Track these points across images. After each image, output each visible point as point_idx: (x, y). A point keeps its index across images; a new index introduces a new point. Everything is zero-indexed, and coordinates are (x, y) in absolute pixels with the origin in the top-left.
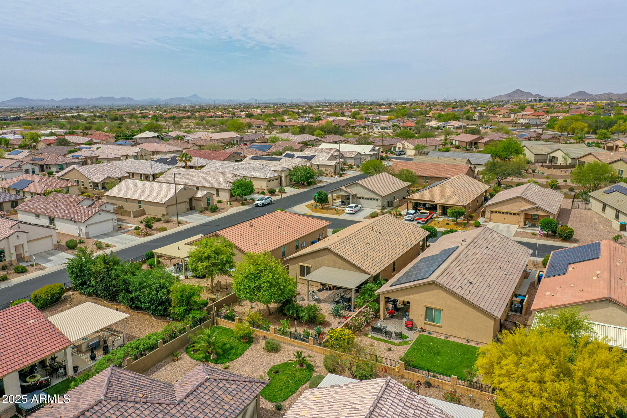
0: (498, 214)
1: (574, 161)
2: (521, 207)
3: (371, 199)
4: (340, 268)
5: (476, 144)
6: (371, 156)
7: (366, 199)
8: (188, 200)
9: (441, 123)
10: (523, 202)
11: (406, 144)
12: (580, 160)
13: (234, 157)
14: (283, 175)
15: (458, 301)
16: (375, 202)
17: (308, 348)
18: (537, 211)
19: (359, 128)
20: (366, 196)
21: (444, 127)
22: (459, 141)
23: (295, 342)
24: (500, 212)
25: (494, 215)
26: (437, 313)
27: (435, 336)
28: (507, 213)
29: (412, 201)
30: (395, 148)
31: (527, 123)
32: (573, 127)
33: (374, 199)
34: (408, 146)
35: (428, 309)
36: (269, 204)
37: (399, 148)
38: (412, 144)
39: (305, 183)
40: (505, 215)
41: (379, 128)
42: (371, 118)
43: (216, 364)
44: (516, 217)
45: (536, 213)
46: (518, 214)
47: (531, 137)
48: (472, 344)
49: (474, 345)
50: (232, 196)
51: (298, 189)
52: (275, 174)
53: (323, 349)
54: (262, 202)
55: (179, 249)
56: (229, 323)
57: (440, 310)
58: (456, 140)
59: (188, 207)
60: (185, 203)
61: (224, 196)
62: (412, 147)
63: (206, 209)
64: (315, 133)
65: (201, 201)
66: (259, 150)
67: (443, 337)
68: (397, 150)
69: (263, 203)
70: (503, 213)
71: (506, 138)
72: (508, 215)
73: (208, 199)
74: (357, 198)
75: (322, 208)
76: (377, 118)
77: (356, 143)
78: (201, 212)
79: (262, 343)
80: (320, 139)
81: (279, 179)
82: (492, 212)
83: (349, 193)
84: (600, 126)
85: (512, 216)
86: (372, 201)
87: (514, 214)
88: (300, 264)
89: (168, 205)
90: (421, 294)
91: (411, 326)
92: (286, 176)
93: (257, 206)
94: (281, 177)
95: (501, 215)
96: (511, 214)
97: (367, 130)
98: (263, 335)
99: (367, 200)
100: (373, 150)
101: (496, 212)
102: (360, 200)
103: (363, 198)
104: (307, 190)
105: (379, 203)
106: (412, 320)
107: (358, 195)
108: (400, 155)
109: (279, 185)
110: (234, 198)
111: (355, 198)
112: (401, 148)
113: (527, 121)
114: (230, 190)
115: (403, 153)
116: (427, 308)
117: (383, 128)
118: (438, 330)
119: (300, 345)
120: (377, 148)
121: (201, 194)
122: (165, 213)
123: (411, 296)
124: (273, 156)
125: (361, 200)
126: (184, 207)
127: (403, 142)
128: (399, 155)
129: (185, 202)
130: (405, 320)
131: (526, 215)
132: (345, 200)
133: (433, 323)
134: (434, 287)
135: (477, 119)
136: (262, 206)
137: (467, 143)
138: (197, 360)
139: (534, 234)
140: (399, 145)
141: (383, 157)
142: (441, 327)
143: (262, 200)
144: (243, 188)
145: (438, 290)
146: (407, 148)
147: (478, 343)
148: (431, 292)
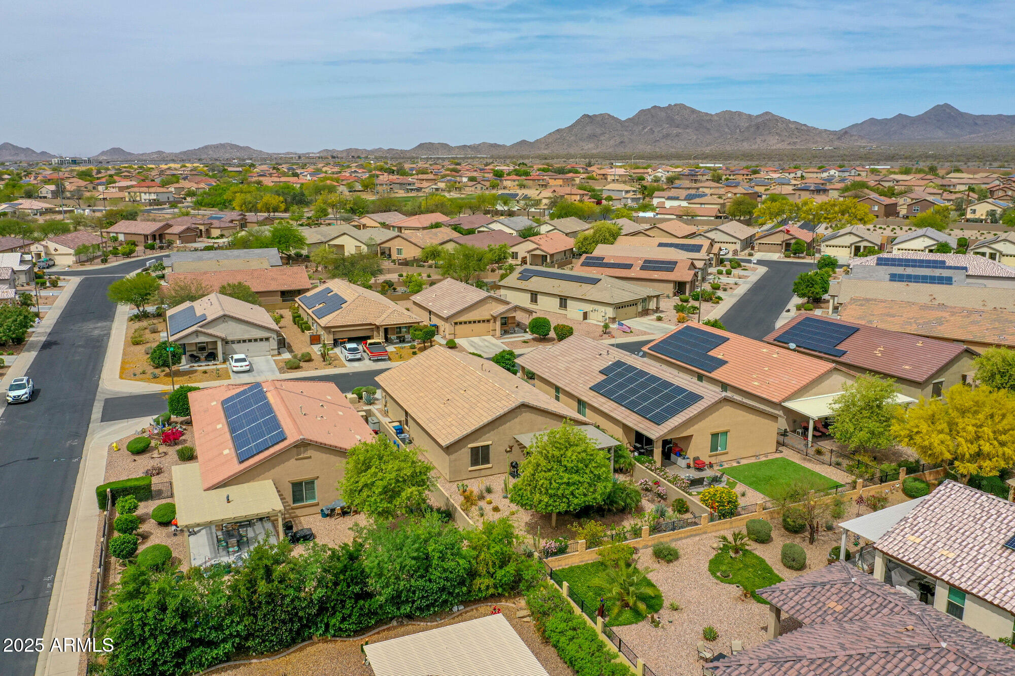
0: (463, 326)
2: (492, 310)
3: (256, 340)
5: (161, 236)
7: (244, 341)
9: (5, 206)
11: (52, 246)
15: (745, 413)
16: (264, 343)
18: (515, 311)
20: (246, 337)
22: (125, 234)
24: (465, 323)
25: (458, 327)
26: (723, 438)
28: (474, 322)
29: (333, 330)
33: (261, 340)
34: (56, 250)
35: (715, 436)
38: (64, 244)
40: (472, 325)
44: (486, 324)
45: (515, 314)
46: (488, 321)
47: (233, 220)
48: (763, 459)
49: (764, 459)
51: (13, 354)
55: (228, 501)
57: (726, 433)
62: (72, 251)
67: (735, 464)
68: (35, 258)
70: (470, 322)
72: (477, 324)
74: (227, 343)
75: (170, 375)
82: (456, 323)
85: (481, 324)
86: (259, 344)
87: (484, 321)
88: (470, 446)
91: (697, 466)
93: (17, 402)
95: (468, 325)
96: (479, 322)
99: (248, 344)
101: (461, 323)
102: (233, 345)
103: (239, 342)
104: (34, 353)
105: (273, 344)
106: (695, 459)
107: (230, 338)
108: (49, 267)
113: (153, 197)
116: (712, 435)
118: (723, 458)
123: (696, 427)
125: (235, 346)
127: (44, 243)
130: (684, 462)
131: (502, 319)
132: (195, 353)
133: (719, 452)
134: (722, 404)
137: (146, 236)
139: (525, 342)
142: (727, 453)
143: (20, 386)
145: (725, 408)
146: (53, 252)
147: (766, 455)
148: (717, 413)
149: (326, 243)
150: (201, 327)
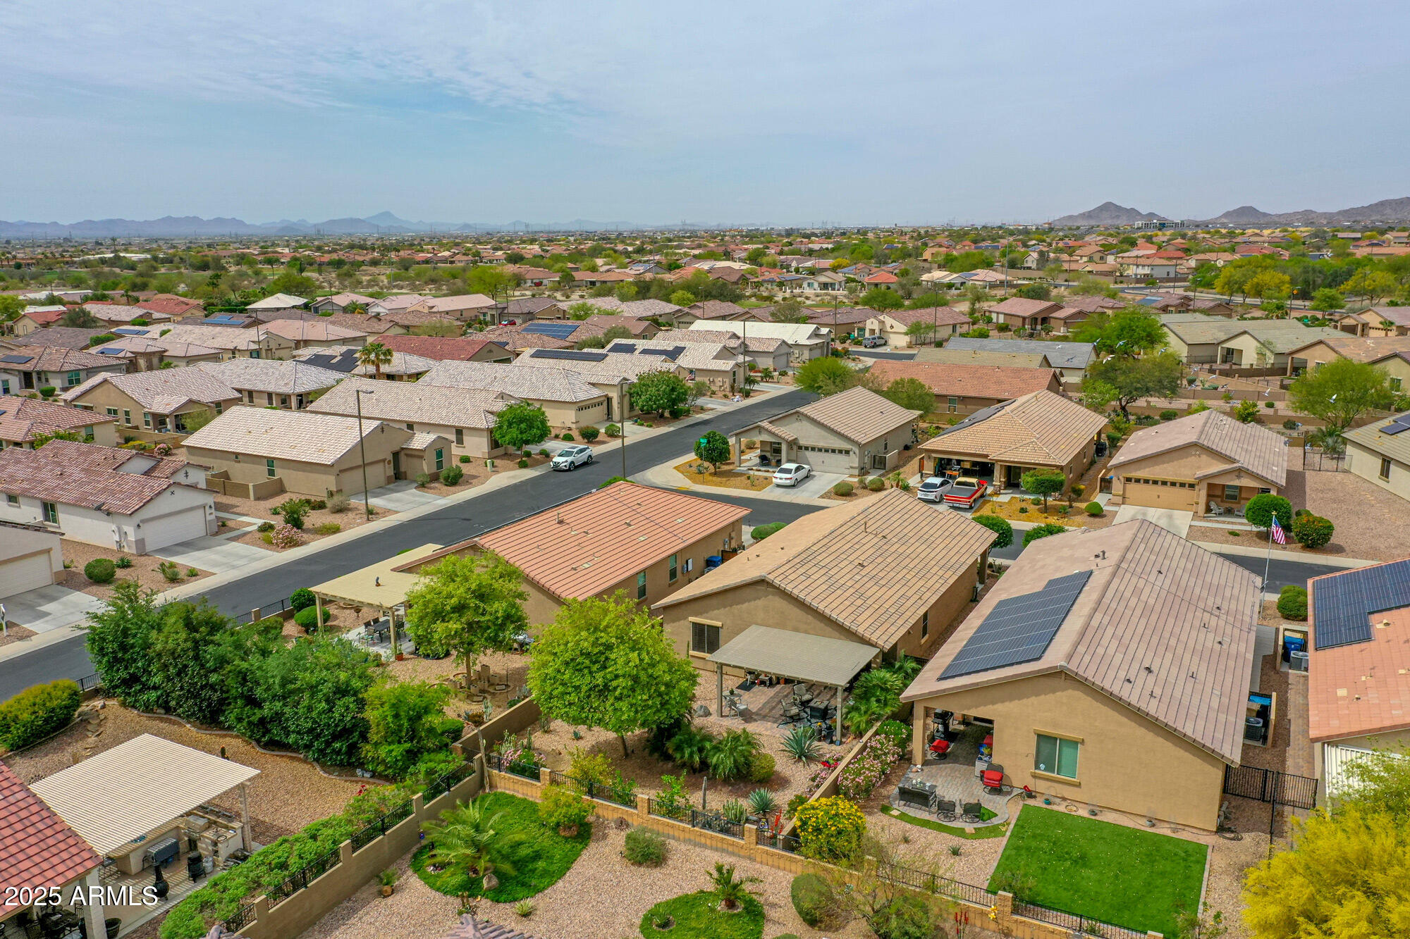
0: (1142, 486)
1: (1281, 360)
2: (1199, 468)
3: (833, 451)
4: (796, 630)
5: (1044, 320)
6: (811, 348)
7: (820, 450)
8: (390, 457)
9: (955, 275)
10: (1204, 457)
11: (888, 320)
12: (1295, 356)
13: (491, 351)
14: (614, 395)
15: (1125, 720)
16: (843, 457)
17: (742, 853)
18: (1239, 477)
19: (769, 287)
20: (821, 444)
21: (962, 284)
22: (1005, 314)
23: (705, 836)
24: (1146, 481)
25: (1131, 487)
26: (1067, 751)
27: (1061, 808)
28: (1164, 483)
29: (934, 455)
30: (862, 330)
31: (1148, 275)
32: (1258, 284)
33: (840, 452)
34: (892, 327)
35: (1044, 739)
36: (585, 464)
37: (873, 331)
38: (902, 321)
39: (667, 414)
40: (1159, 488)
41: (816, 285)
42: (794, 264)
43: (498, 901)
44: (1185, 492)
45: (1236, 483)
46: (1192, 486)
47: (1168, 306)
48: (1164, 830)
49: (1168, 833)
50: (495, 444)
51: (651, 426)
52: (596, 393)
53: (782, 856)
54: (570, 459)
55: (378, 585)
56: (523, 784)
57: (1074, 743)
58: (998, 313)
59: (391, 472)
60: (382, 464)
61: (477, 446)
62: (904, 329)
63: (435, 478)
64: (674, 296)
65: (422, 457)
66: (548, 336)
67: (1083, 812)
68: (867, 335)
69: (572, 462)
70: (1155, 482)
71: (1112, 308)
72: (1168, 488)
73: (439, 454)
74: (800, 448)
75: (715, 474)
76: (809, 264)
77: (770, 318)
78: (422, 486)
79: (617, 840)
80: (686, 310)
81: (605, 404)
82: (1129, 480)
83: (780, 437)
84: (1314, 281)
85: (1177, 489)
86: (836, 456)
87: (1182, 485)
88: (692, 619)
89: (341, 468)
90: (1025, 701)
91: (997, 783)
92: (622, 397)
93: (557, 469)
94: (609, 400)
95: (1150, 487)
96: (1173, 484)
97: (788, 291)
98: (616, 816)
99: (823, 454)
100: (816, 334)
101: (1138, 481)
102: (807, 452)
103: (813, 449)
104: (672, 429)
105: (854, 460)
106: (1000, 769)
107: (802, 442)
108: (875, 346)
109: (606, 417)
110: (500, 451)
111: (795, 448)
112: (877, 331)
113: (1147, 271)
114: (491, 431)
115: (883, 342)
116: (1041, 737)
117: (825, 286)
119: (719, 845)
120: (824, 331)
121: (421, 441)
122: (334, 489)
123: (999, 706)
124: (585, 350)
125: (809, 454)
126: (379, 473)
127: (881, 318)
128: (873, 347)
129: (384, 460)
130: (980, 766)
131: (1210, 486)
132: (768, 455)
133: (1055, 775)
134: (1060, 682)
135: (1034, 266)
136: (569, 470)
137: (1024, 318)
138: (445, 893)
139: (1234, 534)
140: (872, 324)
141: (837, 350)
142: (1079, 785)
143: (568, 454)
144: (523, 426)
145: (1070, 692)
146: (889, 330)
147: (1178, 827)
148: (1051, 697)
149: (1219, 344)
150: (770, 422)
